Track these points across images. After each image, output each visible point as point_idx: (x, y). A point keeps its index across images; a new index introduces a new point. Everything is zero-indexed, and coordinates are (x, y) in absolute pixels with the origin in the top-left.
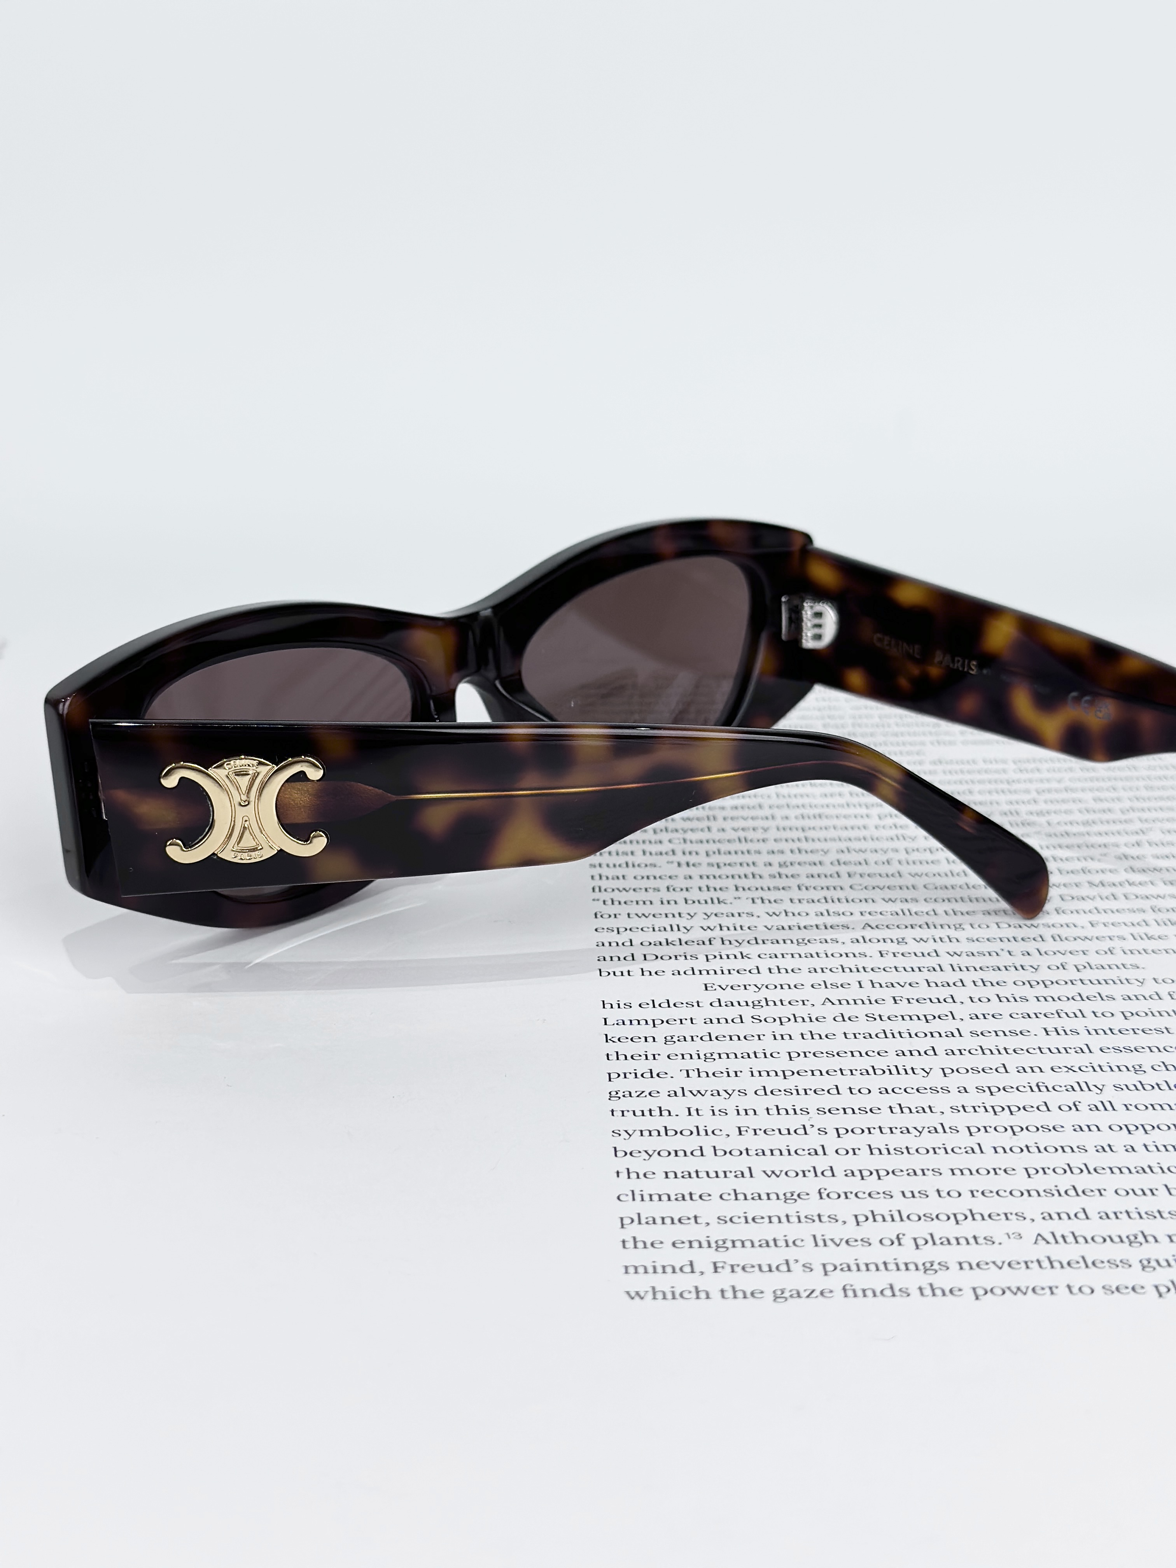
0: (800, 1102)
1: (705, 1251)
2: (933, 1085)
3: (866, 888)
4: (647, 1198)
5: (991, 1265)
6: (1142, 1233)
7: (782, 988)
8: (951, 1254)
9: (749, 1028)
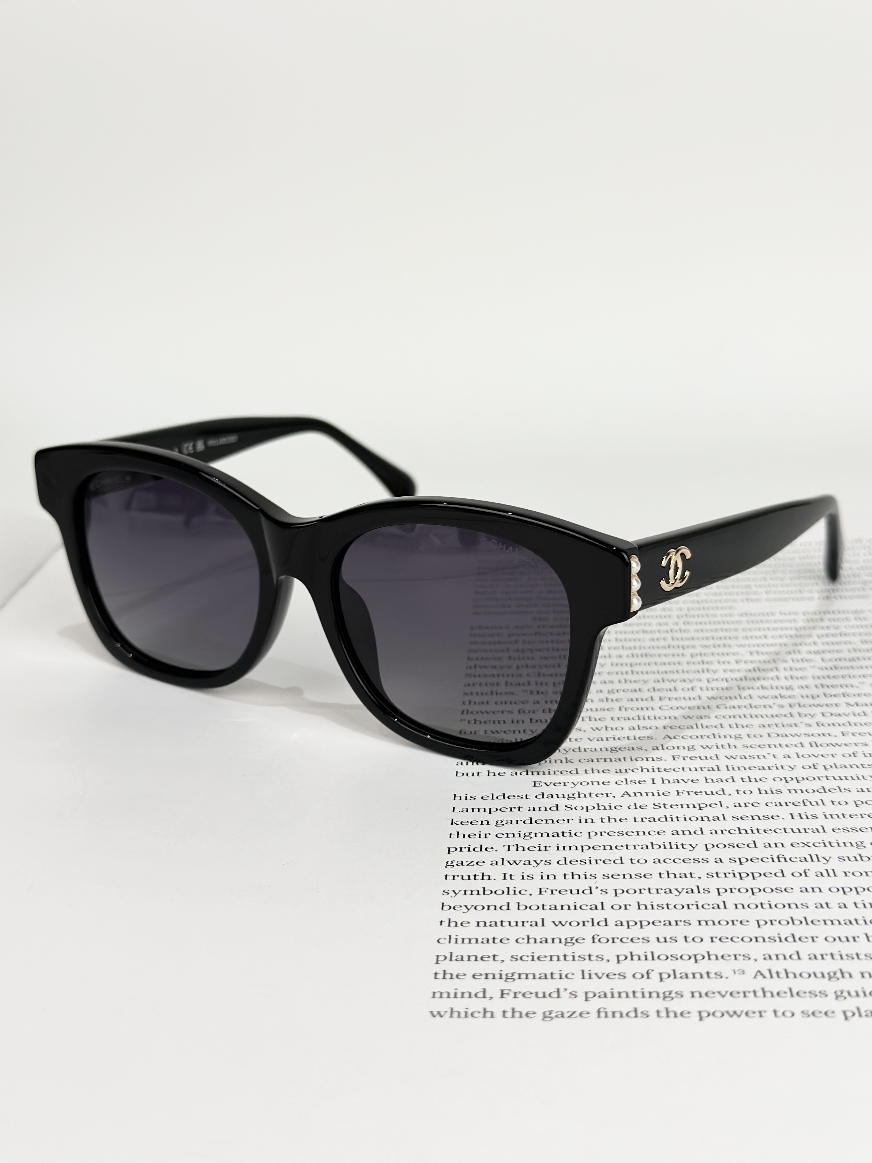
0: (590, 869)
1: (498, 981)
2: (696, 857)
3: (671, 708)
4: (460, 941)
5: (717, 994)
6: (841, 970)
7: (593, 784)
8: (686, 986)
9: (562, 814)
